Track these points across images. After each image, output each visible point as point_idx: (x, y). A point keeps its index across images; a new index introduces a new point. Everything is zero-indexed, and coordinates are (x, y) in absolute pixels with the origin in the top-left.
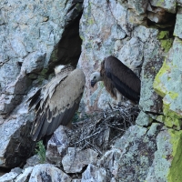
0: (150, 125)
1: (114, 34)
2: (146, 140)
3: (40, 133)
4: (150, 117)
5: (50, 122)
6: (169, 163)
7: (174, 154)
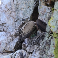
0: (49, 37)
1: (47, 11)
2: (48, 41)
3: (20, 40)
4: (49, 34)
5: (23, 37)
6: (54, 48)
7: (56, 46)
